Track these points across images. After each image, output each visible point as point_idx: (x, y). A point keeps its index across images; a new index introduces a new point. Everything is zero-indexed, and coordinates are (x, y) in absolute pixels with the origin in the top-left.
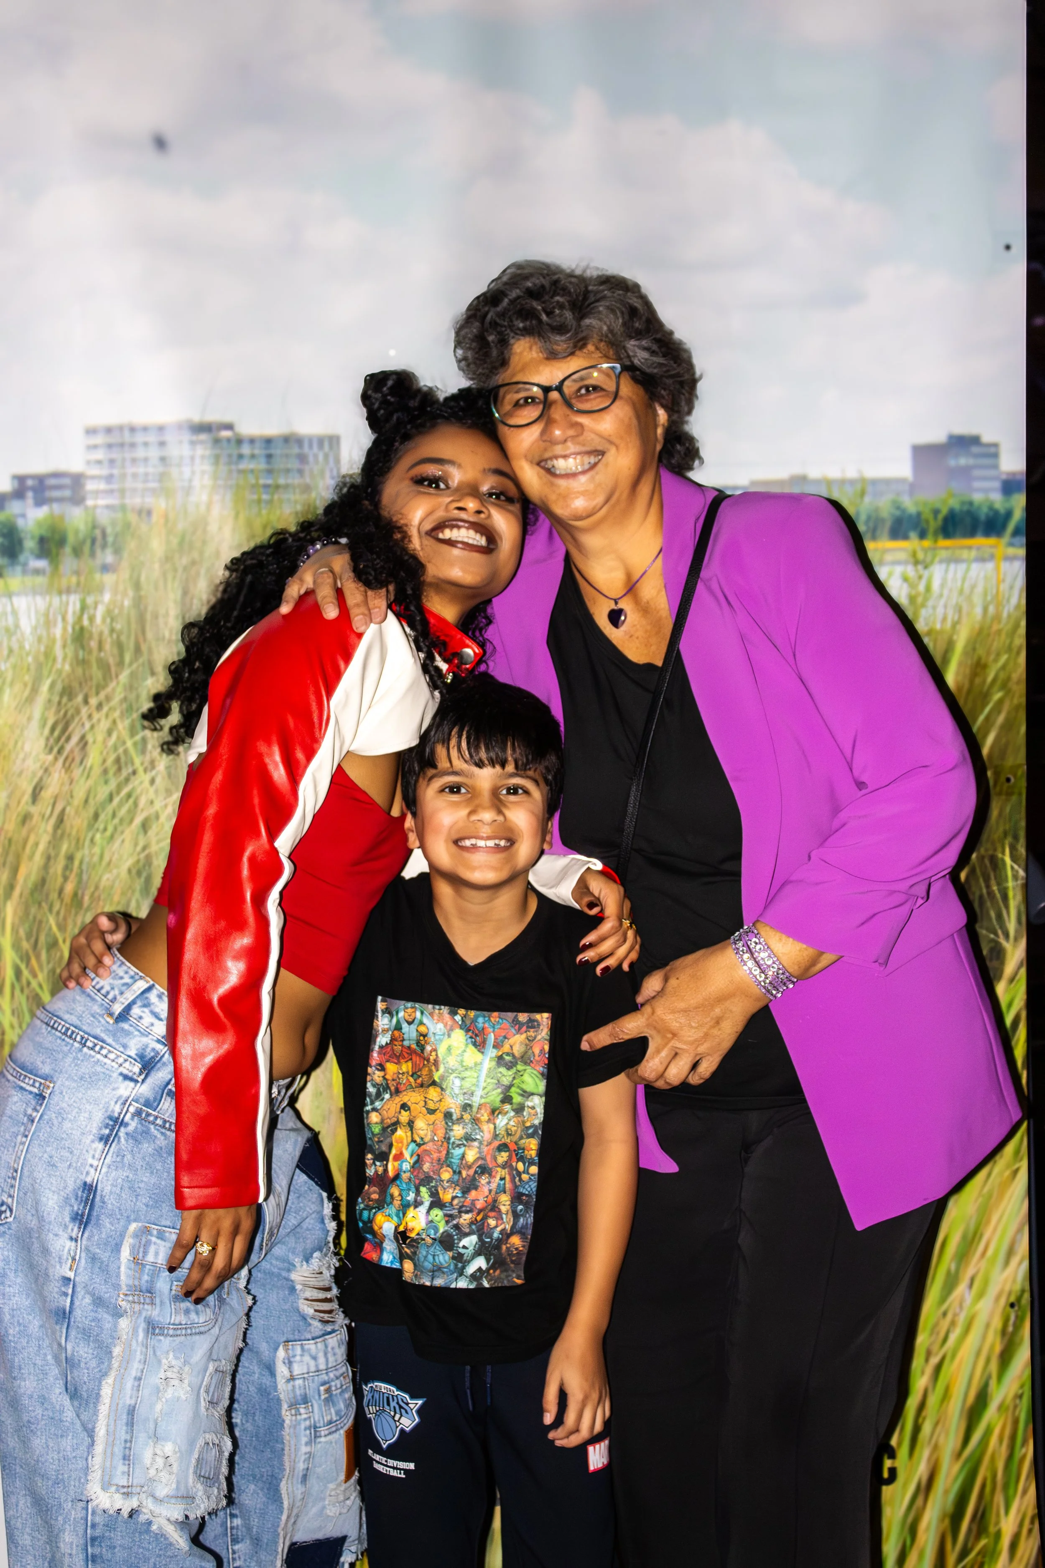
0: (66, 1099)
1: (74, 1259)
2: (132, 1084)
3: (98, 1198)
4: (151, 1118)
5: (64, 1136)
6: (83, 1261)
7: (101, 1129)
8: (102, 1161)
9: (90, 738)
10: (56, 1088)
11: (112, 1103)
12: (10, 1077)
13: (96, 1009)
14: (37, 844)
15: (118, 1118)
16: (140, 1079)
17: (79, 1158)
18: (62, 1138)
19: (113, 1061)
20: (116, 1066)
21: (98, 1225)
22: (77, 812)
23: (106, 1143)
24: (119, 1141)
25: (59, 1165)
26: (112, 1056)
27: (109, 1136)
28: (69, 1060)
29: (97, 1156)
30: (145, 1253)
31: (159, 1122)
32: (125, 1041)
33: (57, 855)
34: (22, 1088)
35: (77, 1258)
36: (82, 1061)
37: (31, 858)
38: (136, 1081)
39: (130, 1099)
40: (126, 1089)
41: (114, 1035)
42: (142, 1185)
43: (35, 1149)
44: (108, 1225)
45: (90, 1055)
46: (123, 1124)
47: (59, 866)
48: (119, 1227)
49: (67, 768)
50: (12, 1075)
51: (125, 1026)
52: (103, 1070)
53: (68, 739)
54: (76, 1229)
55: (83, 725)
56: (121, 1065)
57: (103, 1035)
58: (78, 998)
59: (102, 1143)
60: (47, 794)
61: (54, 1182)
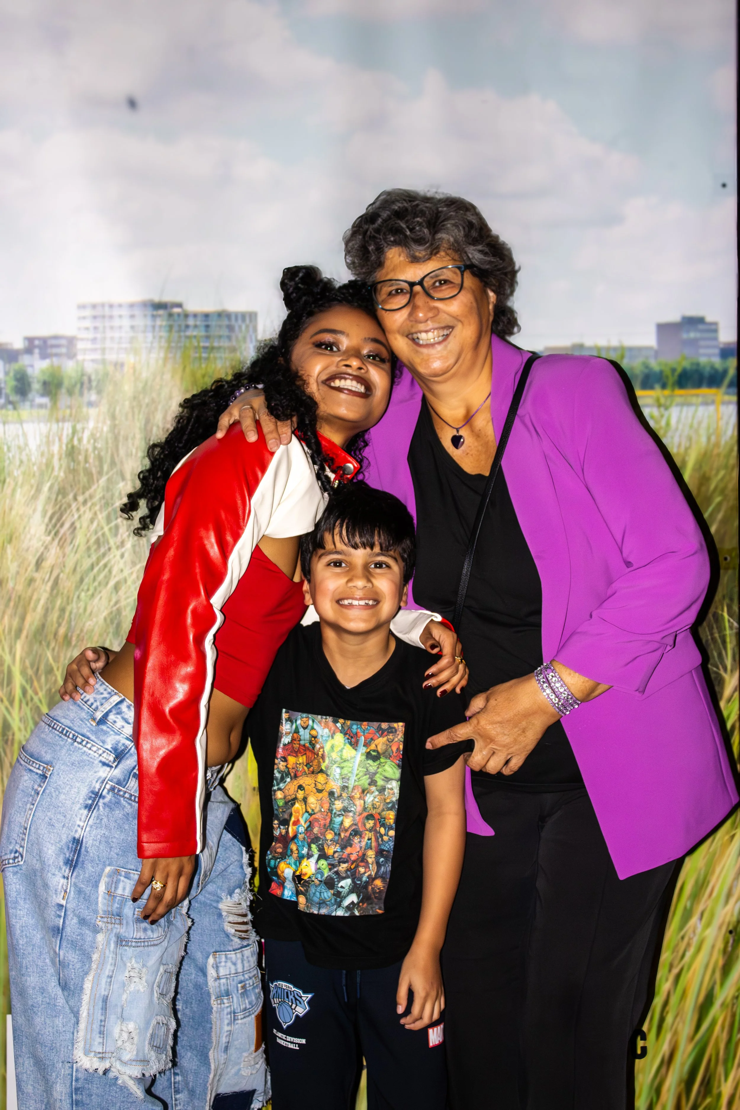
0: (62, 778)
1: (66, 892)
2: (108, 769)
3: (83, 849)
4: (122, 793)
5: (60, 805)
6: (72, 893)
7: (86, 800)
8: (86, 822)
9: (78, 525)
10: (55, 771)
11: (94, 782)
12: (22, 762)
13: (83, 715)
14: (39, 600)
15: (98, 793)
16: (114, 766)
17: (70, 820)
18: (58, 806)
19: (95, 752)
20: (97, 756)
21: (83, 867)
22: (68, 578)
23: (89, 810)
24: (99, 809)
25: (56, 825)
26: (94, 749)
27: (91, 805)
28: (64, 751)
29: (83, 819)
30: (116, 888)
31: (127, 795)
32: (103, 738)
33: (53, 608)
34: (30, 770)
35: (68, 891)
36: (73, 752)
37: (34, 610)
38: (111, 767)
39: (107, 779)
40: (104, 772)
41: (95, 733)
42: (114, 840)
43: (39, 814)
44: (90, 868)
45: (79, 748)
46: (102, 797)
47: (54, 616)
48: (98, 869)
49: (61, 545)
50: (24, 761)
51: (104, 728)
52: (88, 759)
53: (62, 525)
54: (67, 870)
55: (73, 515)
56: (100, 755)
57: (88, 734)
58: (71, 707)
59: (87, 810)
60: (47, 564)
61: (52, 837)
